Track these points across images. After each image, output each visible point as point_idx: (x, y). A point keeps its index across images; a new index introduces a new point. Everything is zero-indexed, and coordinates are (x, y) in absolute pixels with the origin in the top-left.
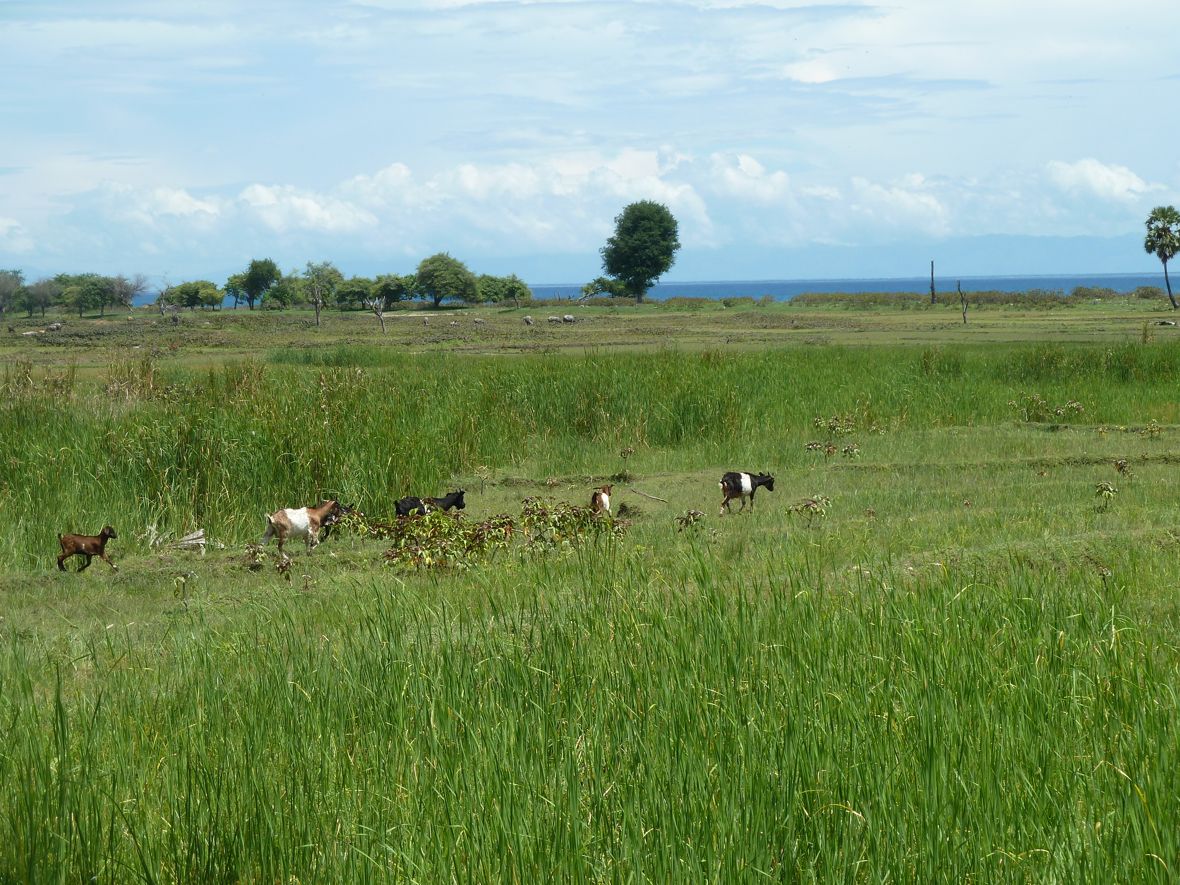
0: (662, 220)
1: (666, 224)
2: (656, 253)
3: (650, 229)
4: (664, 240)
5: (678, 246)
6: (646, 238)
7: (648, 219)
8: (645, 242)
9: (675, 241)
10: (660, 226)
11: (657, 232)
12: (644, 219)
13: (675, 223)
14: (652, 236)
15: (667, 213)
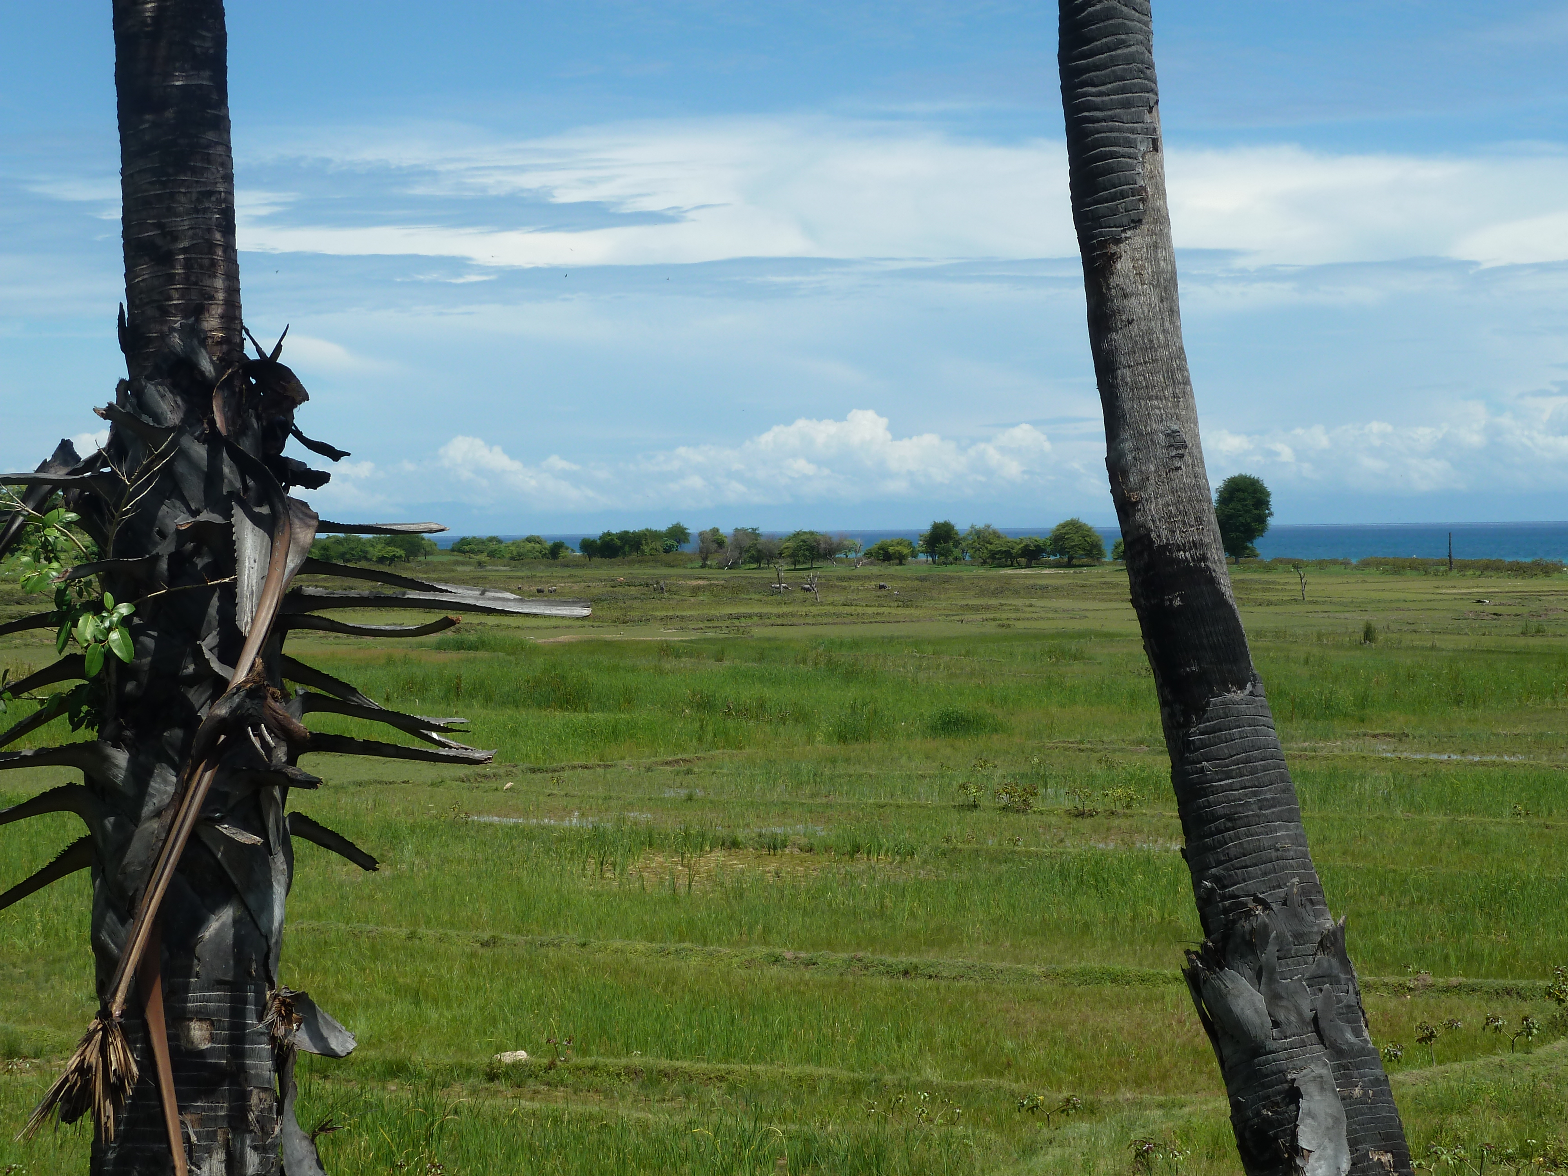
0: (1255, 491)
1: (1258, 495)
2: (1249, 520)
3: (1244, 500)
4: (1257, 509)
5: (1271, 514)
6: (1239, 507)
7: (1243, 491)
8: (1239, 511)
9: (1269, 509)
10: (1254, 497)
11: (1250, 502)
12: (1238, 490)
13: (1268, 494)
14: (1246, 505)
15: (1262, 486)
